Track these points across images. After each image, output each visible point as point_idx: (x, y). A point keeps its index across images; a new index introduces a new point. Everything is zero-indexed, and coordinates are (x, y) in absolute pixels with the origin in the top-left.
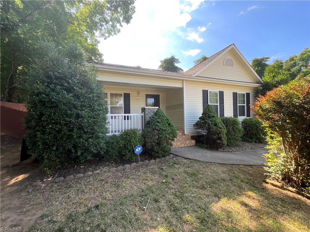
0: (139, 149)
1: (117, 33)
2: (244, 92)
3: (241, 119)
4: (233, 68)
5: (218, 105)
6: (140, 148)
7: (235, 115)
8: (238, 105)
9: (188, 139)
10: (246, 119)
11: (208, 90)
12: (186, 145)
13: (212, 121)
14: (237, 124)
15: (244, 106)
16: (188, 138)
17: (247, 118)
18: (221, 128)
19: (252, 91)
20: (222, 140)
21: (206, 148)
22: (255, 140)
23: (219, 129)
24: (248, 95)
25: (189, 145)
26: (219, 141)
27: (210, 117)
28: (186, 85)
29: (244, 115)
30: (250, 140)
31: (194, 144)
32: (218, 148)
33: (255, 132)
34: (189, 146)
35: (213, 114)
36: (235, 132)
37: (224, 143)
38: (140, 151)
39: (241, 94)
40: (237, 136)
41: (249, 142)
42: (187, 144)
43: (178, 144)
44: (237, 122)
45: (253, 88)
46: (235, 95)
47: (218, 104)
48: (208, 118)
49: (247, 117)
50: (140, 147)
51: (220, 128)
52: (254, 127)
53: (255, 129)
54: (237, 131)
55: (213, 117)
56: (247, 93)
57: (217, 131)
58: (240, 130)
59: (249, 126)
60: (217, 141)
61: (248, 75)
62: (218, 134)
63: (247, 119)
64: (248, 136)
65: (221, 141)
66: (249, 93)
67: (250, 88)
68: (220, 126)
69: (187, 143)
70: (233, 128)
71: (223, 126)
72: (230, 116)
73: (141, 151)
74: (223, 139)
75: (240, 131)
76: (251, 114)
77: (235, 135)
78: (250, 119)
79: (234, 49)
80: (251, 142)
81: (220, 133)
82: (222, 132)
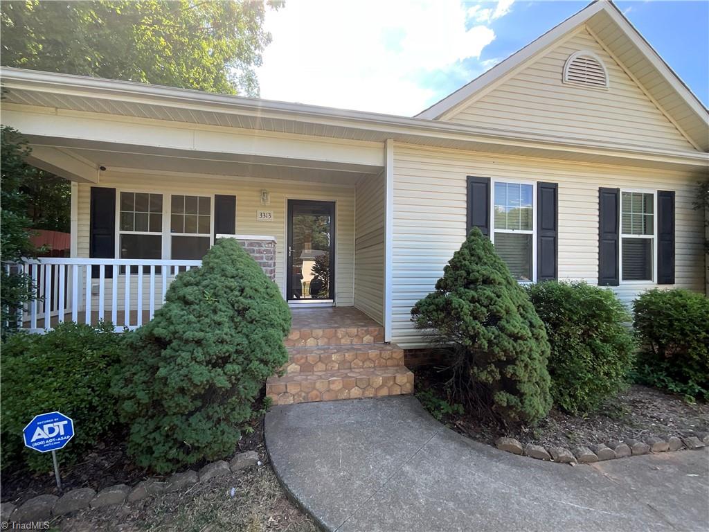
0: (51, 430)
1: (262, 45)
2: (651, 186)
3: (630, 291)
4: (603, 96)
5: (531, 235)
6: (59, 427)
7: (608, 276)
8: (621, 236)
9: (389, 363)
10: (653, 293)
11: (489, 179)
12: (370, 393)
13: (478, 301)
14: (609, 320)
15: (647, 243)
16: (391, 358)
17: (663, 288)
18: (521, 338)
19: (686, 183)
20: (521, 395)
21: (449, 419)
22: (697, 388)
23: (508, 343)
24: (667, 199)
25: (384, 392)
26: (502, 398)
27: (474, 282)
28: (398, 157)
29: (646, 276)
30: (672, 386)
31: (409, 388)
32: (503, 426)
33: (700, 356)
34: (383, 399)
35: (485, 270)
36: (596, 353)
37: (528, 409)
38: (58, 435)
39: (635, 194)
40: (606, 374)
41: (666, 392)
42: (377, 389)
43: (332, 387)
44: (609, 311)
45: (690, 174)
46: (608, 200)
47: (534, 232)
48: (466, 286)
49: (660, 282)
50: (62, 419)
51: (516, 338)
52: (693, 331)
53: (698, 341)
54: (607, 348)
55: (487, 281)
56: (661, 193)
57: (496, 350)
58: (622, 345)
59: (671, 325)
60: (496, 398)
61: (669, 125)
62: (501, 365)
63: (663, 295)
64: (664, 365)
65: (514, 399)
66: (674, 192)
67: (675, 173)
68: (517, 324)
69: (376, 385)
70: (586, 333)
71: (532, 325)
72: (579, 280)
73: (69, 438)
74: (526, 388)
75: (621, 348)
76: (676, 274)
77: (594, 369)
78: (674, 294)
79: (608, 16)
80: (680, 395)
81: (512, 361)
82: (525, 357)
